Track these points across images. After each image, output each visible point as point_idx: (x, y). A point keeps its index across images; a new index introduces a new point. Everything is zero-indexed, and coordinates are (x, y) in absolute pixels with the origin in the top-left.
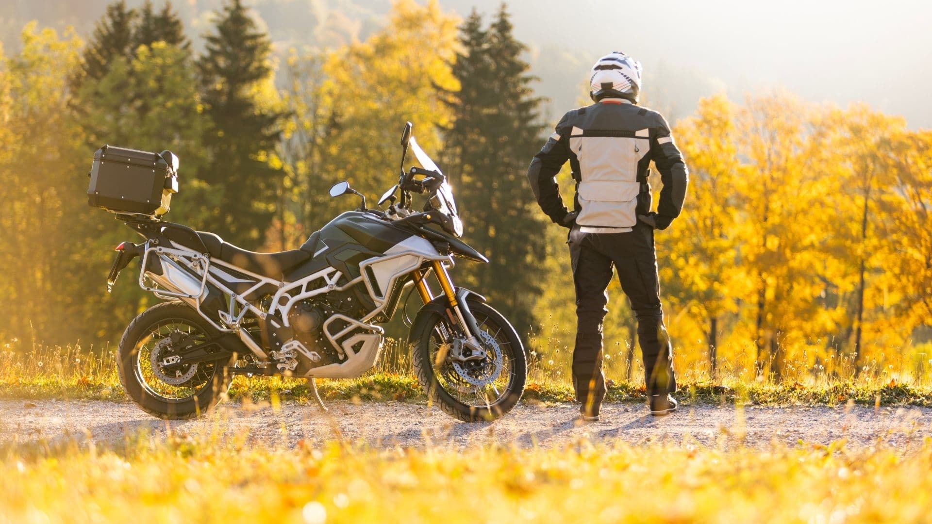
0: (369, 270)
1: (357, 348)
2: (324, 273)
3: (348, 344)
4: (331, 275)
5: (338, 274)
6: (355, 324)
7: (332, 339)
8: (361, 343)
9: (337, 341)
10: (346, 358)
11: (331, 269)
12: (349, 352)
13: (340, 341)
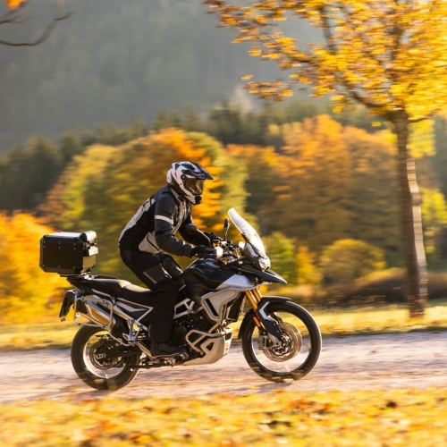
0: (208, 301)
1: (210, 347)
2: (185, 302)
3: (204, 346)
4: (189, 303)
5: (193, 303)
6: (205, 334)
7: (192, 345)
8: (212, 344)
9: (196, 345)
10: (204, 354)
11: (188, 300)
12: (205, 350)
13: (198, 345)
